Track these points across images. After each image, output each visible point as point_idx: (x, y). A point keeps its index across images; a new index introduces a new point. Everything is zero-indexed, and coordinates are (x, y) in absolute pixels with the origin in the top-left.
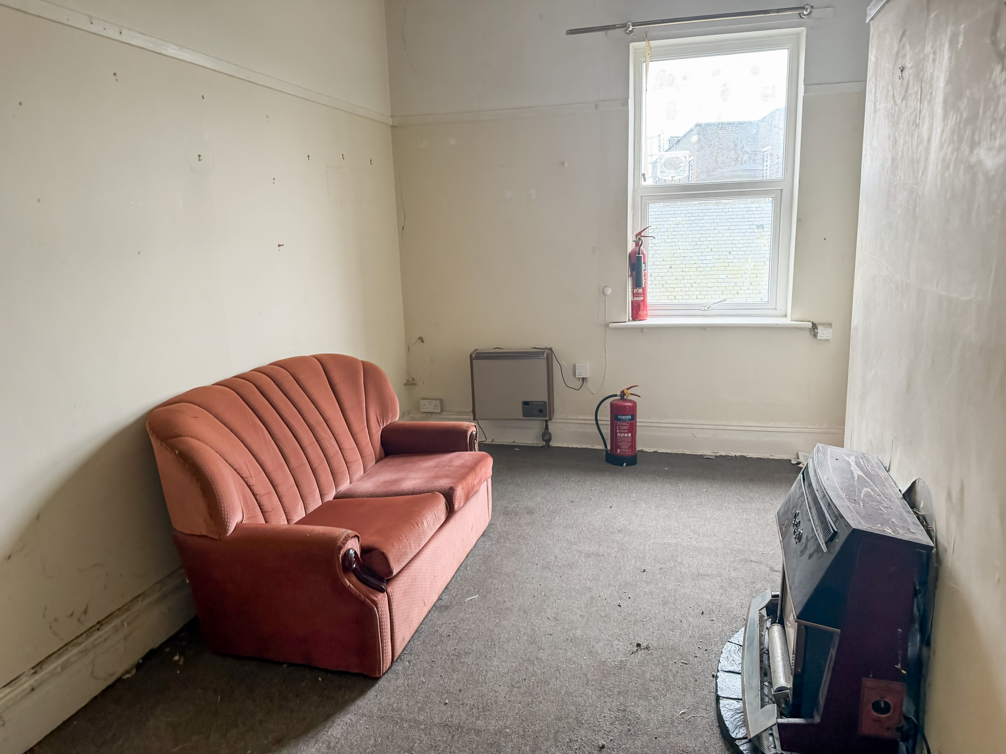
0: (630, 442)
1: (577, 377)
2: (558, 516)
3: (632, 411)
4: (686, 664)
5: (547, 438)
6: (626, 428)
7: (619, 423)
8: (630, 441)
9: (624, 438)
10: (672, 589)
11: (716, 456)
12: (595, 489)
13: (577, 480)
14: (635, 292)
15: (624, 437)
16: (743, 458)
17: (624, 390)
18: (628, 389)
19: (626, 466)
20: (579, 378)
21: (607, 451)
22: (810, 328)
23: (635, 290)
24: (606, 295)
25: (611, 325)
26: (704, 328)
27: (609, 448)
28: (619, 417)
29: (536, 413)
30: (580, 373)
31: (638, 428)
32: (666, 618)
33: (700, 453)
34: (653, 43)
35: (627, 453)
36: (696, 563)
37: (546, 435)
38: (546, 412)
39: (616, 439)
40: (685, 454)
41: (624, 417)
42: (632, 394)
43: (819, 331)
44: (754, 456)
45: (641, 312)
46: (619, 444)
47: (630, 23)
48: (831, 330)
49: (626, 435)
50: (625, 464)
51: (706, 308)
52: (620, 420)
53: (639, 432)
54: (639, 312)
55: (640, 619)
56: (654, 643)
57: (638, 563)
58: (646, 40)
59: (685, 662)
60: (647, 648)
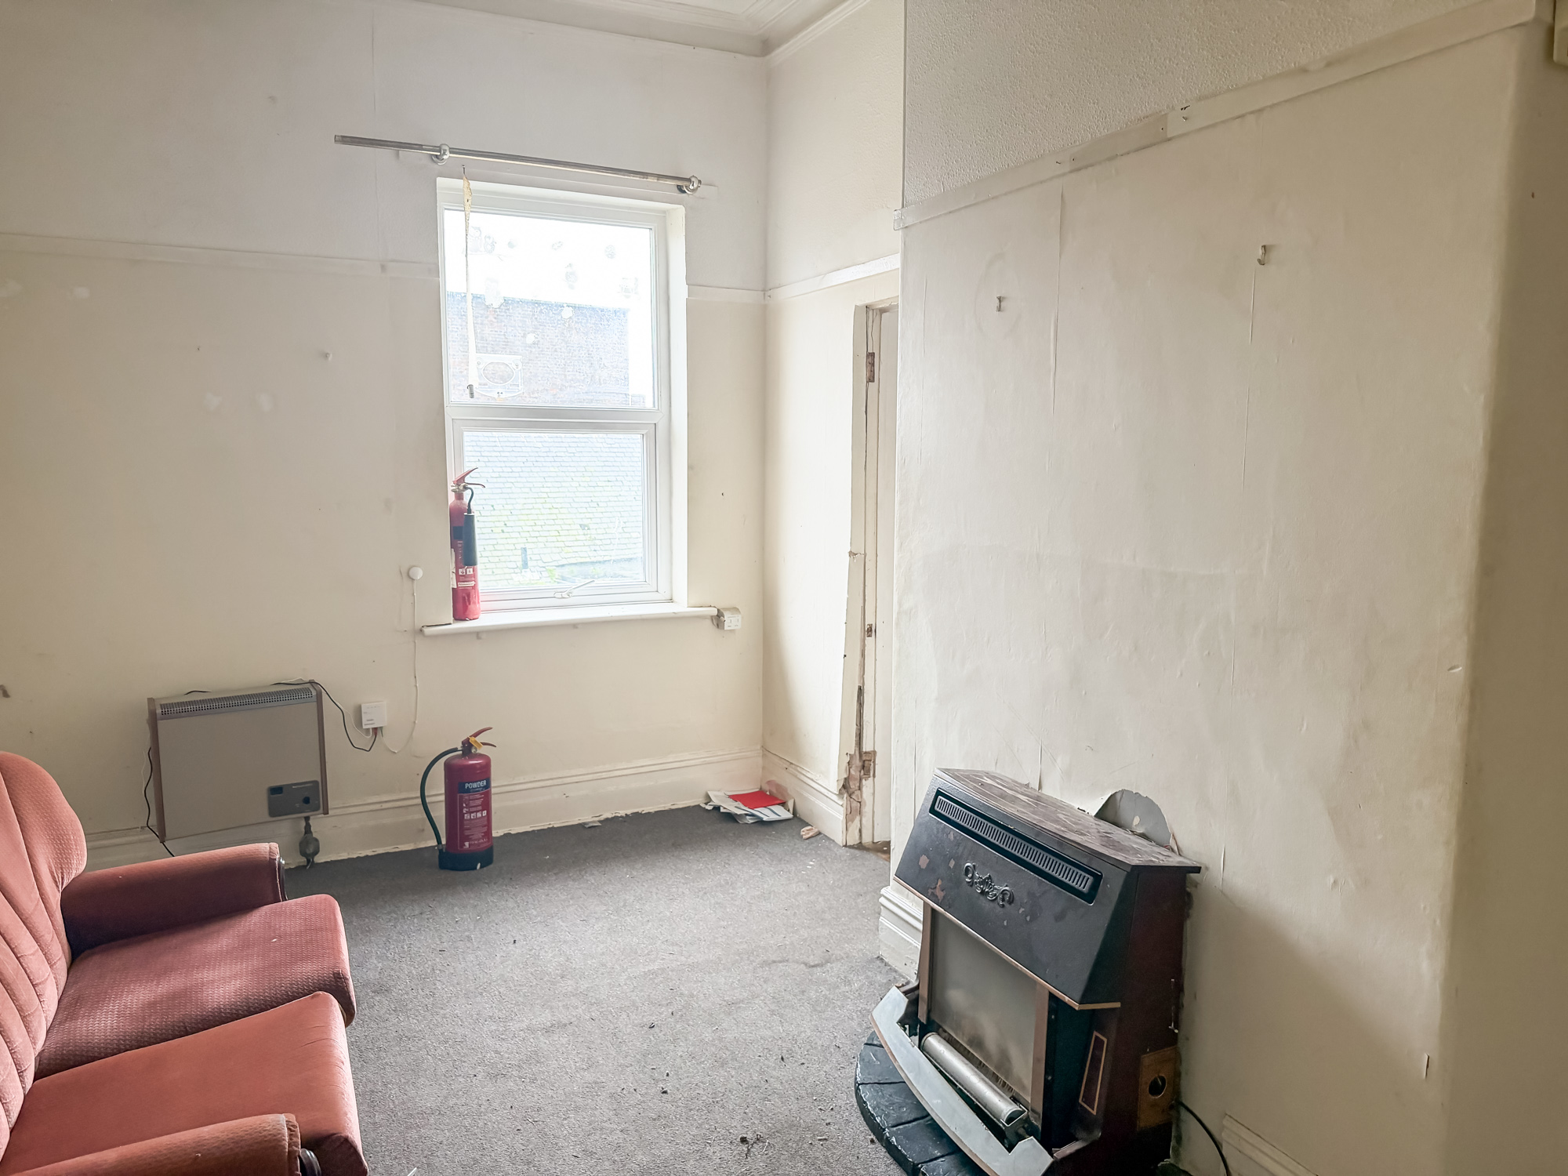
0: (485, 826)
1: (364, 727)
2: (438, 983)
3: (484, 771)
4: (825, 1139)
5: (310, 850)
6: (479, 802)
7: (466, 796)
8: (486, 823)
9: (476, 821)
10: (714, 1039)
11: (600, 821)
12: (462, 919)
13: (417, 912)
14: (460, 574)
15: (477, 818)
16: (637, 816)
17: (468, 739)
18: (476, 735)
19: (481, 867)
20: (368, 729)
21: (441, 851)
22: (712, 617)
23: (460, 570)
24: (413, 580)
25: (427, 631)
26: (574, 626)
27: (444, 842)
28: (467, 785)
29: (297, 805)
30: (370, 720)
31: (493, 796)
32: (744, 1085)
33: (575, 821)
34: (474, 184)
35: (481, 846)
36: (710, 987)
37: (308, 845)
38: (319, 800)
39: (462, 824)
40: (553, 828)
41: (475, 785)
42: (484, 744)
43: (726, 618)
44: (652, 809)
45: (471, 607)
46: (467, 833)
47: (447, 148)
48: (740, 616)
49: (479, 815)
50: (479, 865)
51: (564, 595)
52: (468, 791)
53: (496, 803)
54: (470, 607)
55: (711, 1100)
56: (762, 1130)
57: (633, 1017)
58: (464, 178)
59: (824, 1137)
60: (758, 1139)
